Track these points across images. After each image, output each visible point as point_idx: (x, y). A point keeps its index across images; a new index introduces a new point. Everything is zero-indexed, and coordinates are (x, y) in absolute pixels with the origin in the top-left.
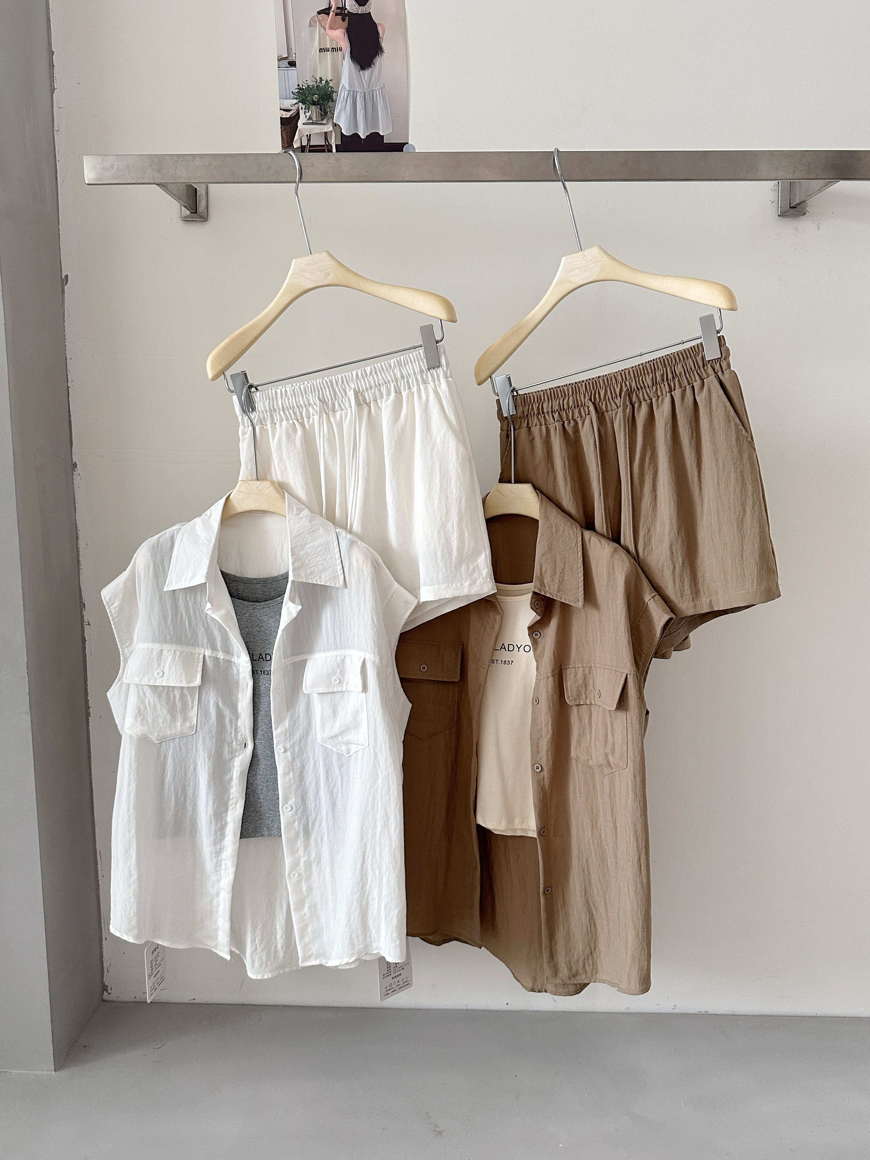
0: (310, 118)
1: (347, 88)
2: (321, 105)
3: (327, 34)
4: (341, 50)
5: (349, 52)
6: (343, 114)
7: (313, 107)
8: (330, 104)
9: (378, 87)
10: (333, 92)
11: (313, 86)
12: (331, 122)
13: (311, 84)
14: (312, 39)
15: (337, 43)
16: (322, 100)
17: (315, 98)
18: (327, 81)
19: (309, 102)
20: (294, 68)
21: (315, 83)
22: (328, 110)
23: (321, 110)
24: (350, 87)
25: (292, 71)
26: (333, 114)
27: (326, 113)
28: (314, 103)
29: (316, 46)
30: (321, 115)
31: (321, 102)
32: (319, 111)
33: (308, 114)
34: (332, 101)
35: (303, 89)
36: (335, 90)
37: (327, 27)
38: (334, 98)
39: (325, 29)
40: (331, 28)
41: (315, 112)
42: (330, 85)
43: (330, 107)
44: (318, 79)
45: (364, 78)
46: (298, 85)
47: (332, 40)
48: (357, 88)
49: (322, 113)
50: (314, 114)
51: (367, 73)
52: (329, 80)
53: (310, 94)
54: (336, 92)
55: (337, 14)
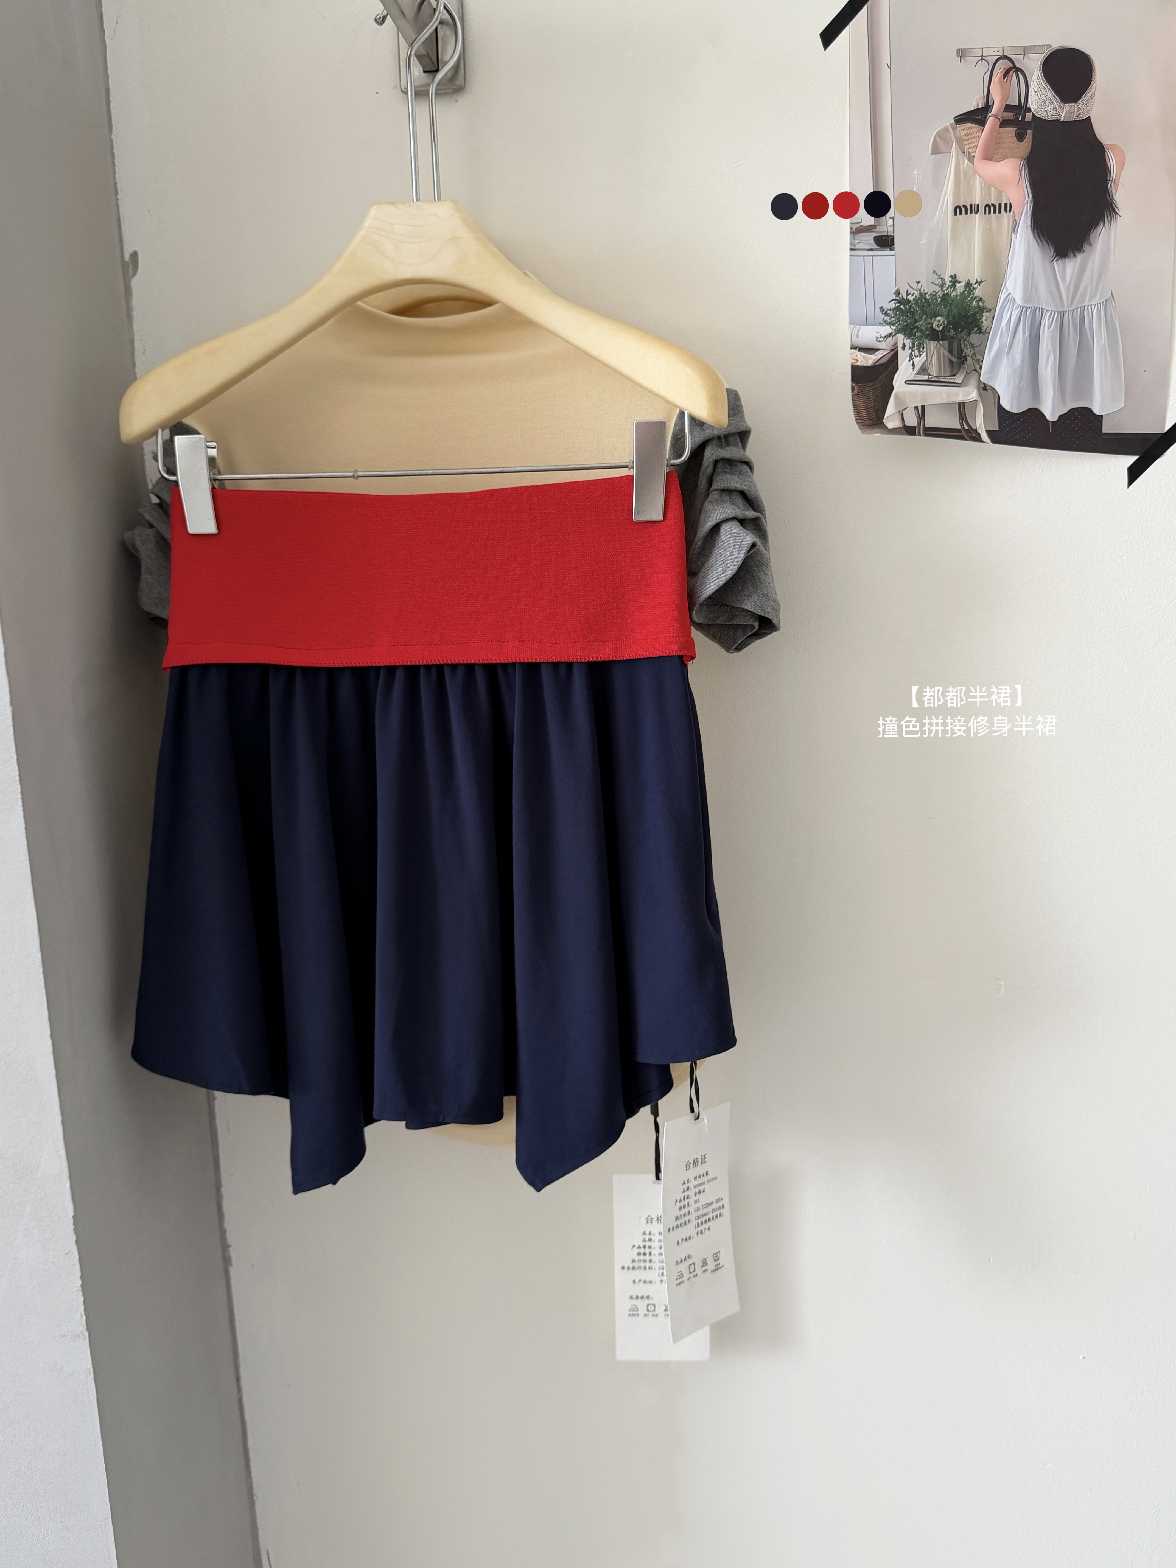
0: (923, 370)
1: (1019, 301)
2: (951, 340)
3: (975, 172)
4: (1008, 208)
5: (1030, 213)
6: (1005, 361)
7: (932, 345)
8: (974, 338)
9: (1096, 300)
10: (981, 310)
11: (934, 295)
12: (973, 382)
13: (929, 288)
14: (938, 183)
15: (1000, 193)
16: (955, 329)
17: (938, 323)
18: (968, 285)
19: (922, 331)
20: (888, 252)
21: (938, 289)
22: (969, 352)
23: (950, 351)
24: (1027, 297)
25: (884, 260)
26: (980, 362)
27: (962, 359)
28: (934, 335)
29: (948, 198)
30: (951, 362)
31: (952, 332)
32: (946, 353)
33: (919, 361)
34: (980, 330)
35: (909, 301)
36: (988, 305)
37: (978, 154)
38: (985, 324)
39: (971, 159)
40: (988, 157)
41: (935, 357)
42: (977, 293)
43: (972, 345)
44: (948, 280)
45: (1064, 277)
46: (898, 293)
47: (988, 186)
48: (1045, 301)
49: (954, 360)
50: (934, 361)
51: (1071, 266)
52: (973, 282)
53: (924, 312)
54: (989, 311)
55: (1004, 123)
